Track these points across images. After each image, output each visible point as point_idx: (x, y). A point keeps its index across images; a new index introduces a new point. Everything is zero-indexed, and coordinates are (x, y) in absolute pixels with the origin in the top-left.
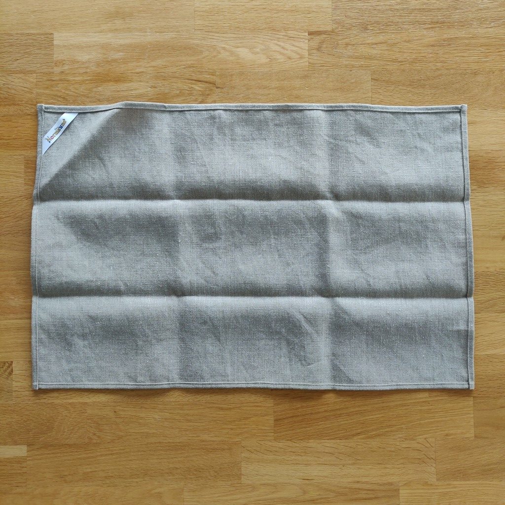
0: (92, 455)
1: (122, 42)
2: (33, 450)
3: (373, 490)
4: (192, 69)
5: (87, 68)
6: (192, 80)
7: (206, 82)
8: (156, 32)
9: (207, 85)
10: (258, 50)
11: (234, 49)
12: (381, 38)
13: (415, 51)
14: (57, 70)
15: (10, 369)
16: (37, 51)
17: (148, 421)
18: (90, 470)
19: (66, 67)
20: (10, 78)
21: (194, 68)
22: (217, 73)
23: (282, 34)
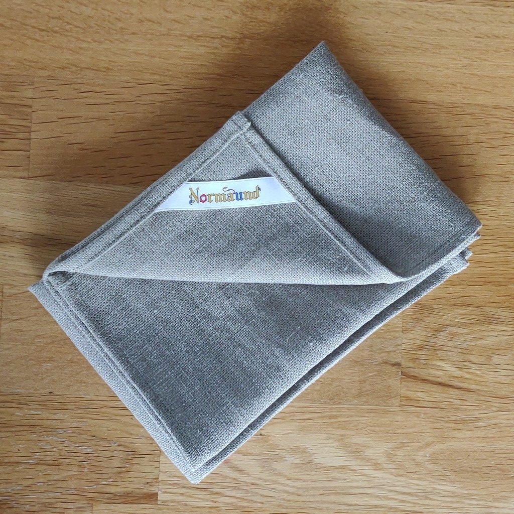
6: (459, 388)
7: (424, 381)
9: (423, 373)
10: (290, 459)
11: (353, 464)
21: (453, 418)
22: (396, 402)
23: (227, 500)
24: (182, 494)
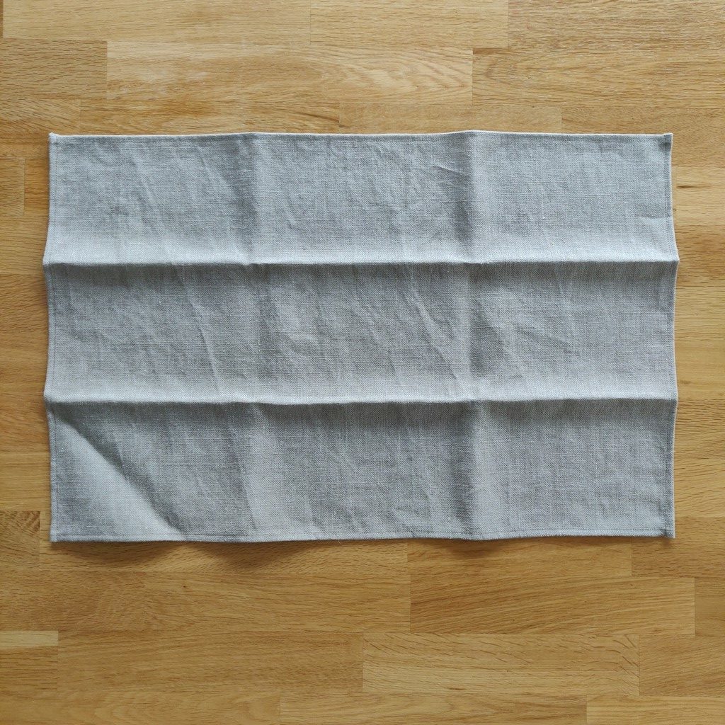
0: (150, 647)
1: (205, 56)
2: (66, 638)
3: (549, 706)
4: (305, 99)
5: (154, 93)
6: (305, 114)
7: (326, 118)
8: (255, 43)
10: (400, 73)
11: (366, 71)
12: (578, 60)
13: (627, 81)
14: (111, 94)
15: (35, 523)
16: (84, 67)
17: (232, 601)
18: (148, 668)
19: (124, 91)
20: (43, 104)
21: (309, 97)
22: (342, 106)
23: (435, 51)
24: (460, 53)
